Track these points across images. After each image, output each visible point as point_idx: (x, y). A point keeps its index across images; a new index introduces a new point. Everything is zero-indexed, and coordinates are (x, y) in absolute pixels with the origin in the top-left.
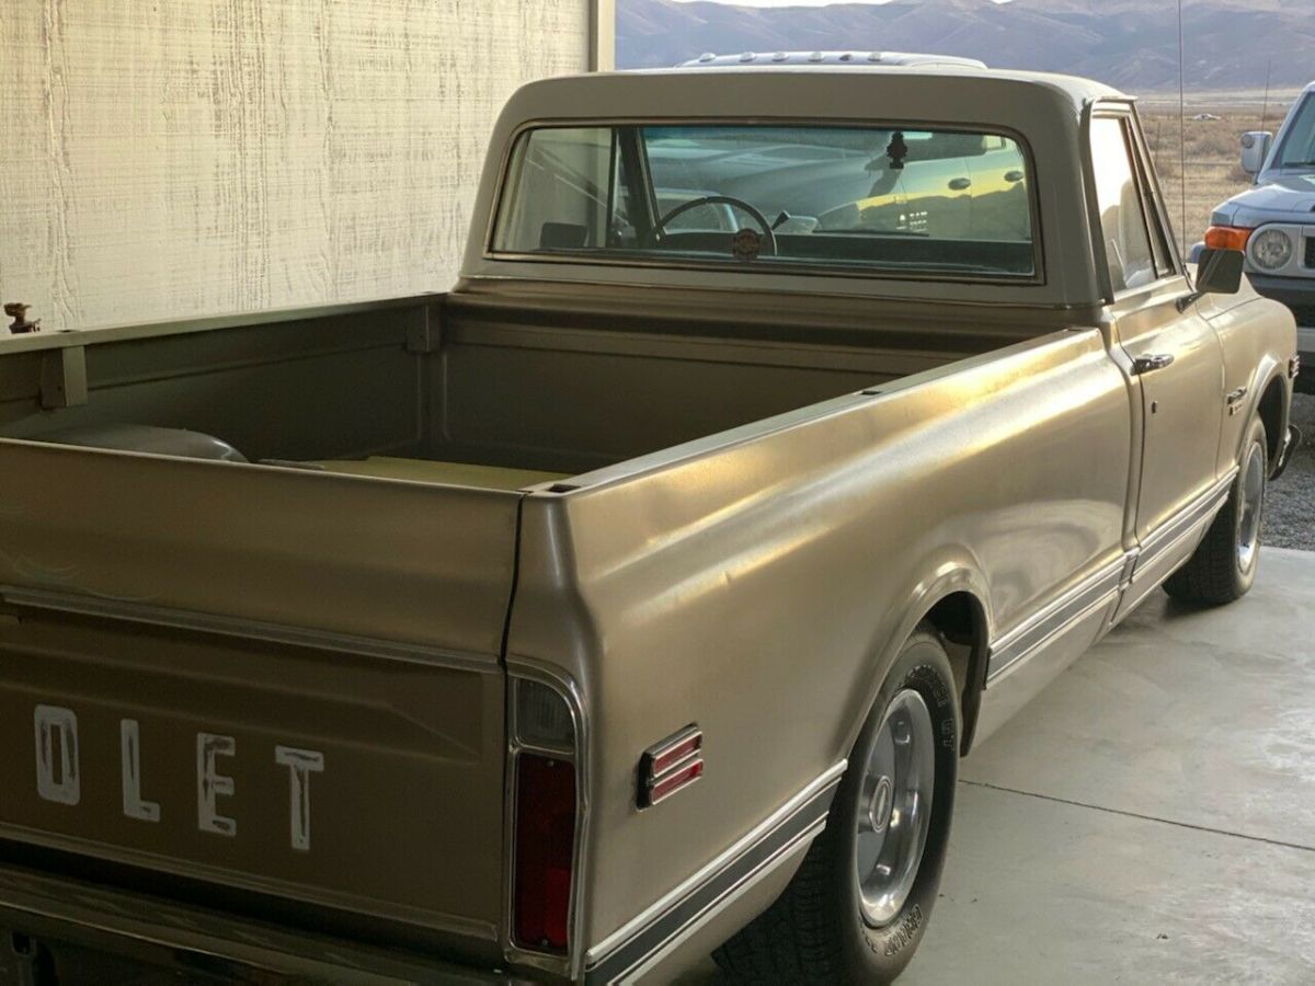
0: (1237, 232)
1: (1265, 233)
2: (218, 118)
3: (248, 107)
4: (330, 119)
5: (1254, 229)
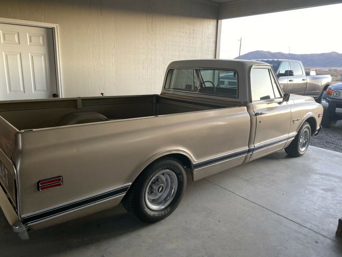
0: (331, 91)
1: (336, 91)
2: (143, 68)
3: (149, 66)
4: (164, 68)
5: (334, 90)
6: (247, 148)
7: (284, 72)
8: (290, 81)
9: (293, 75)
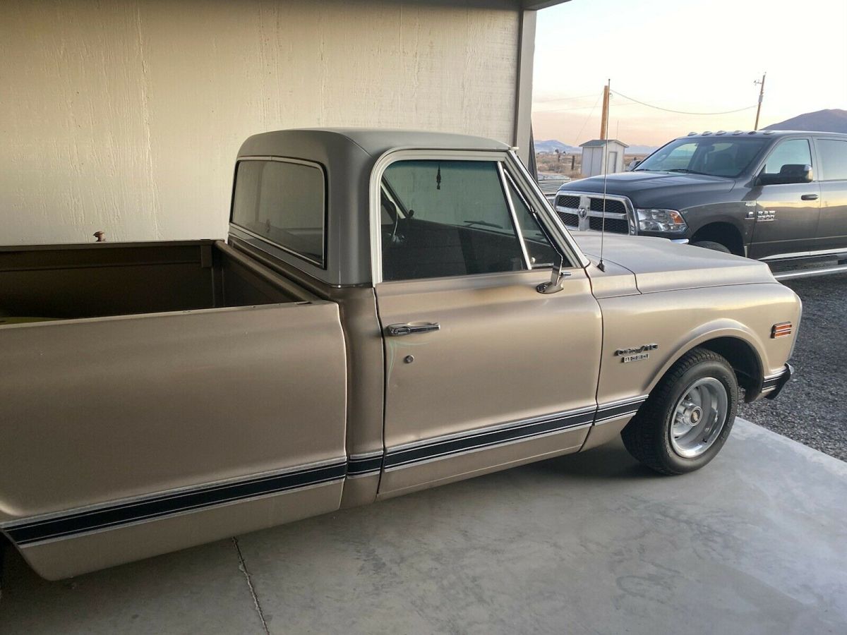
6: (342, 456)
7: (777, 171)
8: (804, 198)
9: (810, 181)
